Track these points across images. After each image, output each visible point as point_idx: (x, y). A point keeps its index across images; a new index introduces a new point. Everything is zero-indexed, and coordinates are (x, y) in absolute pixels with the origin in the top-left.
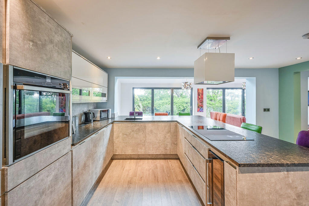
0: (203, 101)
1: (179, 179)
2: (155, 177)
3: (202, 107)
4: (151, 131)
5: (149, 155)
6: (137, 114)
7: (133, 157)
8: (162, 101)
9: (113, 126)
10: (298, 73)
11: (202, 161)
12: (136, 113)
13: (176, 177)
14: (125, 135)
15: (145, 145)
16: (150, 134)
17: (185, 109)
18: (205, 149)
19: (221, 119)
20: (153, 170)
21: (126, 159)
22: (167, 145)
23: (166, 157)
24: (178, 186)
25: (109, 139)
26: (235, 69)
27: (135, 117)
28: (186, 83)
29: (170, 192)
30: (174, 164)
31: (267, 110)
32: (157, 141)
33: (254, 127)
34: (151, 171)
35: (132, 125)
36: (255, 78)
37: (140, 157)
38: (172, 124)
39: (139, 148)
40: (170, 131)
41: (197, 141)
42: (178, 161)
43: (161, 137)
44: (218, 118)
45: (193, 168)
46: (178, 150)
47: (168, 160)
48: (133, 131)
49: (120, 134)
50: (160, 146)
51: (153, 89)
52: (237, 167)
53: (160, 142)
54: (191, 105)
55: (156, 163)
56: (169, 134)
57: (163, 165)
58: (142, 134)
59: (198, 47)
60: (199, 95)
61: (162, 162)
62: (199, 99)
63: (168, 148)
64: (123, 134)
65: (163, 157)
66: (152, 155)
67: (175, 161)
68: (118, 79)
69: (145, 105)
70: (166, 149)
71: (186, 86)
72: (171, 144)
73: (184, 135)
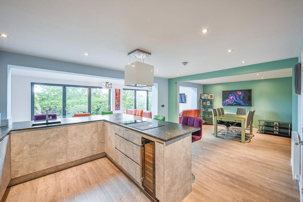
0: (120, 101)
1: (111, 173)
2: (86, 181)
3: (119, 105)
4: (75, 135)
5: (72, 162)
6: (51, 117)
7: (47, 171)
8: (72, 101)
9: (10, 138)
10: (176, 83)
11: (135, 148)
12: (49, 116)
13: (108, 172)
14: (34, 147)
15: (66, 152)
16: (73, 138)
17: (99, 109)
18: (138, 138)
19: (139, 114)
20: (80, 176)
21: (35, 179)
22: (94, 145)
23: (92, 158)
24: (112, 179)
25: (5, 157)
26: (154, 77)
27: (47, 121)
28: (107, 83)
29: (106, 187)
30: (103, 162)
31: (163, 106)
32: (83, 144)
33: (161, 117)
34: (78, 178)
35: (47, 132)
36: (157, 84)
37: (59, 168)
38: (99, 123)
39: (58, 158)
40: (97, 131)
41: (130, 134)
42: (106, 158)
43: (87, 139)
44: (137, 114)
45: (126, 158)
46: (105, 148)
47: (96, 161)
48: (48, 139)
49: (25, 148)
50: (86, 148)
51: (64, 86)
52: (164, 143)
53: (86, 144)
54: (110, 104)
55: (82, 168)
56: (96, 134)
57: (91, 167)
58: (63, 139)
59: (129, 54)
60: (116, 95)
61: (89, 164)
62: (116, 98)
63: (95, 149)
64: (30, 146)
65: (89, 159)
66: (76, 161)
67: (103, 159)
68: (11, 69)
69: (44, 106)
70: (93, 150)
71: (107, 85)
72: (99, 144)
73: (113, 132)
